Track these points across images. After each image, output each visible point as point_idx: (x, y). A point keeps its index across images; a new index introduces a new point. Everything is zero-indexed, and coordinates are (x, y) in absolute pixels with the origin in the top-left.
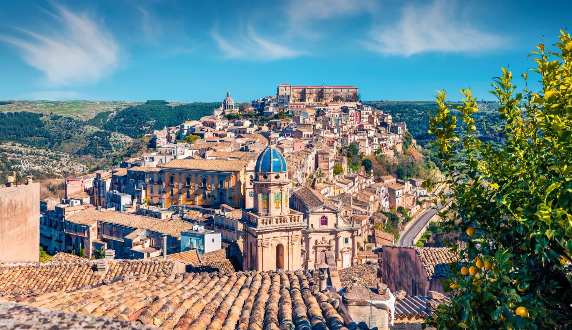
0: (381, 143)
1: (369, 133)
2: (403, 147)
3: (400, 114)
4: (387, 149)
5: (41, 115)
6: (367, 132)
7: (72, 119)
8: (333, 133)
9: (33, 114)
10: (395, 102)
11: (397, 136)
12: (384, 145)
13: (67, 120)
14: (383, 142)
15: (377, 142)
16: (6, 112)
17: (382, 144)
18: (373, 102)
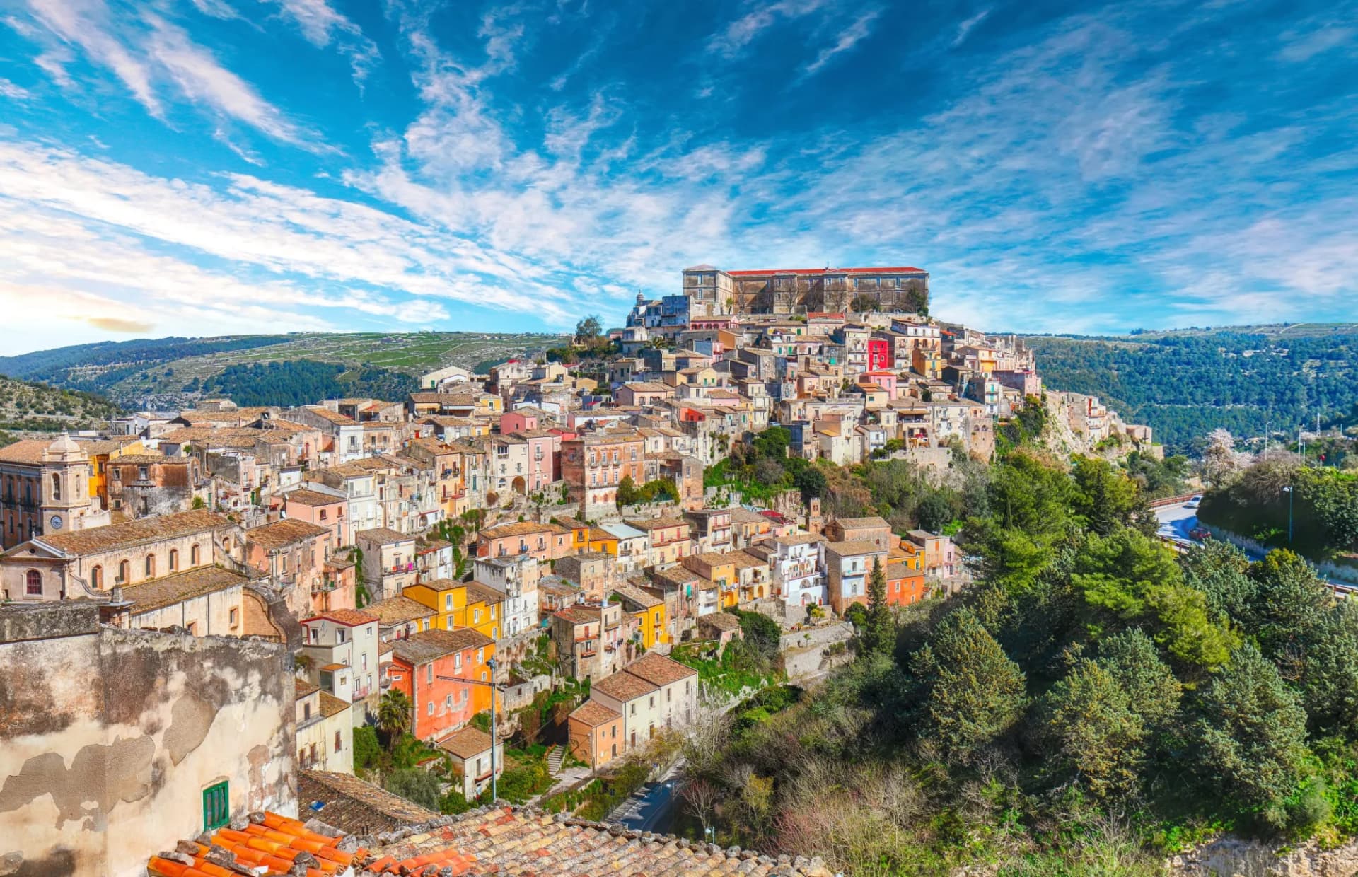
0: (906, 426)
1: (872, 399)
2: (997, 441)
3: (1318, 363)
4: (926, 445)
5: (340, 369)
6: (864, 396)
7: (409, 377)
8: (746, 395)
9: (322, 364)
10: (1328, 326)
11: (979, 407)
12: (917, 432)
13: (396, 380)
14: (916, 426)
15: (893, 423)
16: (265, 362)
17: (911, 431)
18: (1259, 327)
